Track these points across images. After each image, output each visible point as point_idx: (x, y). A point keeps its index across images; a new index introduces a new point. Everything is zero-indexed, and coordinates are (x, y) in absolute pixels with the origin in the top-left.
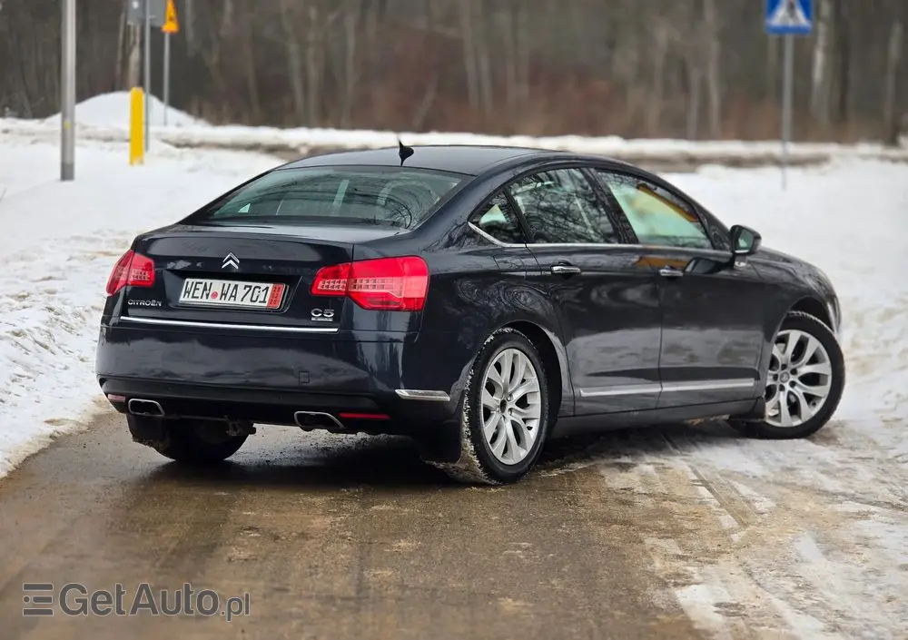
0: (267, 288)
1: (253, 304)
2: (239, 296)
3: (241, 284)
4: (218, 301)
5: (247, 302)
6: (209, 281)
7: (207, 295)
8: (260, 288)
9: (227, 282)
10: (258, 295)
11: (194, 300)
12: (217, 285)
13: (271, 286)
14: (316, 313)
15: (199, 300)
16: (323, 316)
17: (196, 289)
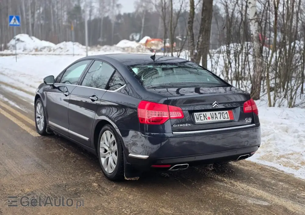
0: (226, 113)
1: (224, 119)
2: (219, 117)
3: (217, 112)
4: (211, 120)
5: (222, 119)
6: (204, 113)
7: (206, 119)
8: (224, 113)
12: (208, 114)
13: (227, 111)
15: (204, 121)
16: (249, 120)
17: (200, 117)
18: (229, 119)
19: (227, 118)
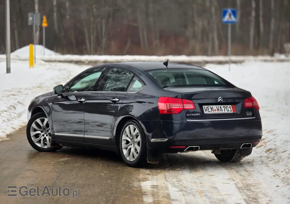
0: (230, 107)
4: (217, 112)
7: (213, 110)
9: (217, 106)
10: (228, 109)
11: (209, 112)
12: (215, 107)
13: (231, 106)
14: (248, 113)
15: (211, 112)
16: (249, 114)
18: (232, 112)
19: (230, 111)
